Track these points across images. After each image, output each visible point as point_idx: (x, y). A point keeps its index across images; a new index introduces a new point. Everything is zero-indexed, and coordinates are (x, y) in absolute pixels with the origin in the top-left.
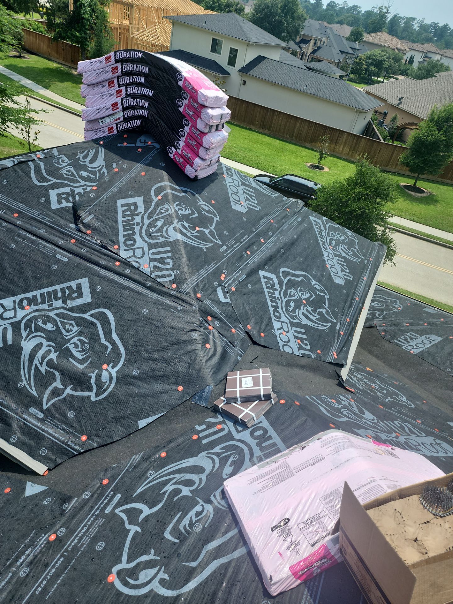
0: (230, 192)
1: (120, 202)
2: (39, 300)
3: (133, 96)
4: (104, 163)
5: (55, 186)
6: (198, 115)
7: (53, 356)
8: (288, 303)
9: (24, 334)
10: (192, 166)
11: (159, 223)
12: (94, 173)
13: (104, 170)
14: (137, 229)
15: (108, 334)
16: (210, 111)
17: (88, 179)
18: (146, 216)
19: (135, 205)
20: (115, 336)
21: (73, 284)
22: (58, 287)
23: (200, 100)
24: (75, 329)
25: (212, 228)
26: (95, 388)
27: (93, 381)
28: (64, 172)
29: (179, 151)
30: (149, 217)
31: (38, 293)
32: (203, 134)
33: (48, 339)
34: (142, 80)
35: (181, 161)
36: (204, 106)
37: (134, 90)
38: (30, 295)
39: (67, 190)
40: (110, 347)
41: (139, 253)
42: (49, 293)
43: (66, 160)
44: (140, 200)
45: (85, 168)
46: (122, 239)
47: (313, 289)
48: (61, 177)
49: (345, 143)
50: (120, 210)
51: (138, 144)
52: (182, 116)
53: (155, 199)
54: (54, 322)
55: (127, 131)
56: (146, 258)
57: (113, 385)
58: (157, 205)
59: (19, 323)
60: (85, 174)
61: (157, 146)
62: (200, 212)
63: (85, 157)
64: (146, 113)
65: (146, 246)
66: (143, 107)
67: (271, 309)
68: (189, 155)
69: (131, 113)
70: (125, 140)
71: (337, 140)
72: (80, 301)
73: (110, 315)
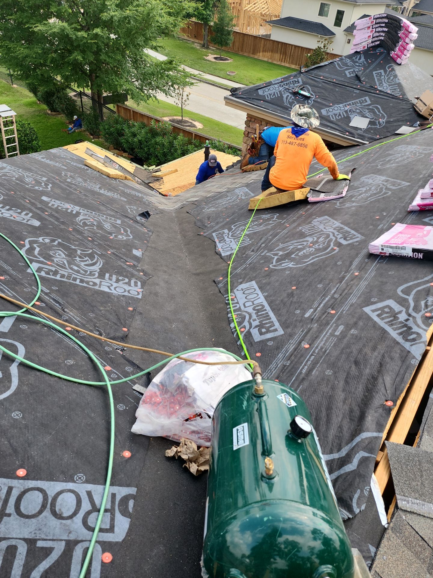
3: (379, 32)
4: (364, 60)
5: (347, 69)
6: (407, 36)
9: (350, 113)
10: (400, 58)
11: (392, 78)
12: (361, 64)
13: (365, 62)
14: (383, 80)
15: (379, 111)
16: (412, 34)
18: (386, 76)
19: (381, 73)
20: (381, 112)
21: (363, 99)
22: (358, 100)
23: (409, 30)
24: (367, 111)
25: (409, 81)
26: (378, 125)
27: (377, 123)
28: (349, 64)
29: (396, 53)
30: (387, 76)
31: (351, 102)
32: (407, 44)
35: (396, 56)
36: (410, 32)
38: (348, 103)
39: (352, 70)
40: (381, 115)
41: (385, 88)
42: (355, 102)
43: (349, 60)
44: (382, 71)
45: (357, 62)
46: (378, 84)
48: (348, 66)
51: (377, 51)
52: (400, 38)
53: (388, 70)
54: (359, 109)
55: (372, 47)
56: (388, 89)
57: (384, 124)
58: (390, 72)
59: (347, 110)
60: (357, 64)
61: (386, 51)
62: (404, 76)
63: (356, 58)
64: (383, 38)
65: (388, 85)
66: (382, 36)
68: (400, 54)
69: (376, 39)
70: (371, 51)
72: (367, 103)
73: (379, 107)
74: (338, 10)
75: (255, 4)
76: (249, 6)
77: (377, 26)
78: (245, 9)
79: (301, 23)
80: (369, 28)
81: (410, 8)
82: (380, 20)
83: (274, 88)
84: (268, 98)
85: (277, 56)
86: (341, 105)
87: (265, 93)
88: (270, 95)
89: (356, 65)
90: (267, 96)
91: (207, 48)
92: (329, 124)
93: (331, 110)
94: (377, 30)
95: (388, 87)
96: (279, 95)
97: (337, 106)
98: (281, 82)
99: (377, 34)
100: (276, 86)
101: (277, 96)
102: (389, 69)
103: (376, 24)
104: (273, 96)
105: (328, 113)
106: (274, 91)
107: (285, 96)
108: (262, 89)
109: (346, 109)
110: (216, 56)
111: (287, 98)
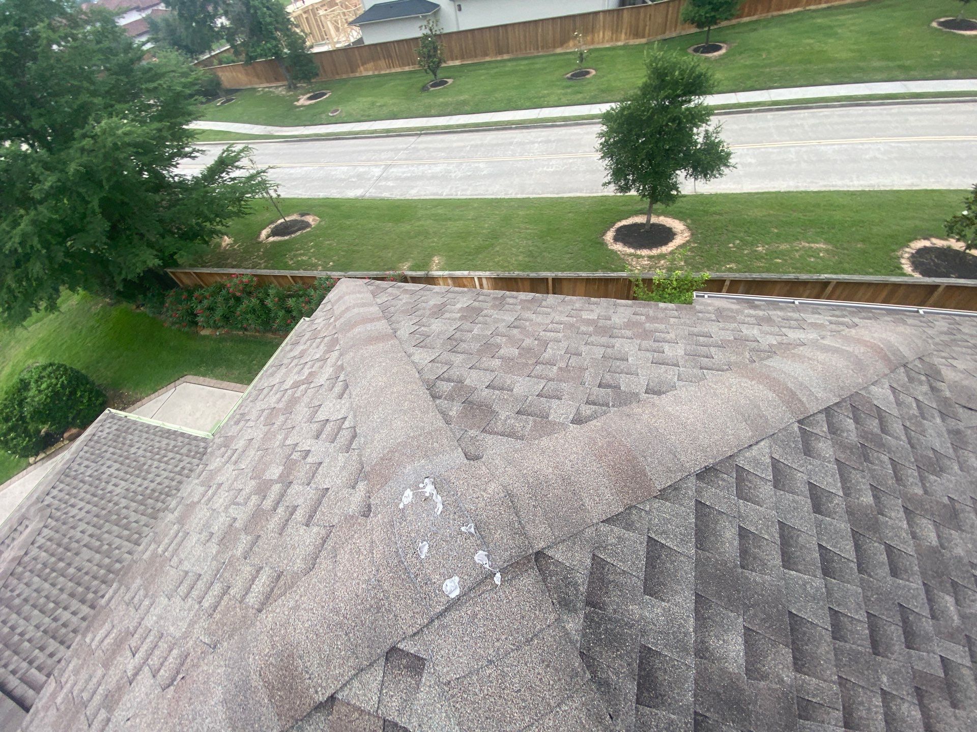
49: (604, 27)
71: (593, 28)
85: (382, 63)
91: (296, 88)
110: (308, 95)
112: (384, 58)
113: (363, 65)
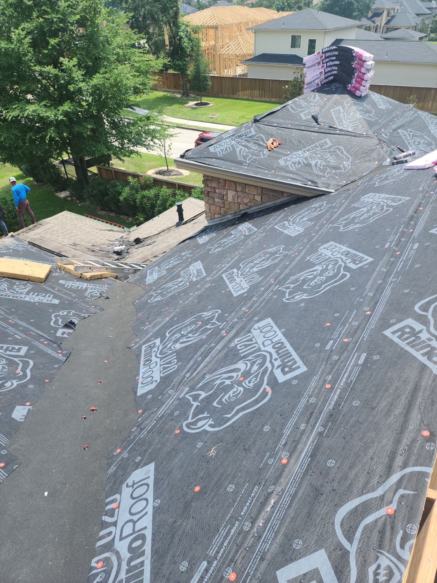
0: (376, 101)
1: (331, 111)
2: (311, 149)
3: (330, 66)
4: (319, 98)
5: (301, 112)
6: (362, 66)
7: (324, 163)
8: (414, 142)
9: (310, 160)
10: (359, 90)
12: (316, 103)
13: (320, 101)
14: (342, 118)
15: (342, 153)
16: (367, 63)
17: (315, 106)
18: (345, 113)
19: (339, 110)
20: (345, 153)
21: (323, 141)
22: (317, 144)
23: (363, 59)
24: (329, 154)
25: (373, 114)
26: (343, 169)
27: (342, 167)
28: (303, 105)
29: (353, 85)
31: (310, 147)
32: (364, 74)
33: (320, 160)
34: (334, 58)
35: (354, 89)
36: (365, 61)
37: (331, 63)
38: (307, 148)
39: (307, 111)
40: (345, 157)
41: (346, 126)
42: (314, 146)
43: (302, 101)
44: (340, 108)
45: (312, 102)
46: (337, 123)
47: (425, 139)
48: (303, 108)
50: (333, 114)
51: (332, 87)
52: (354, 69)
53: (347, 106)
54: (320, 154)
55: (326, 83)
56: (350, 126)
57: (350, 167)
59: (307, 157)
60: (312, 104)
61: (342, 86)
62: (366, 109)
63: (311, 97)
64: (336, 72)
66: (335, 70)
67: (407, 143)
68: (357, 86)
69: (329, 74)
70: (326, 87)
71: (424, 99)
72: (327, 146)
73: (341, 147)
74: (310, 40)
75: (228, 47)
76: (223, 50)
77: (327, 60)
78: (219, 53)
79: (275, 57)
80: (319, 63)
81: (383, 25)
82: (329, 54)
83: (226, 143)
84: (220, 154)
85: (256, 92)
86: (300, 152)
87: (217, 150)
88: (222, 151)
89: (311, 106)
90: (219, 152)
91: (187, 96)
92: (288, 175)
93: (289, 159)
94: (328, 64)
95: (349, 124)
96: (232, 150)
97: (296, 153)
98: (232, 136)
99: (329, 69)
100: (228, 140)
101: (229, 151)
102: (347, 104)
103: (326, 58)
104: (225, 152)
105: (286, 162)
106: (226, 146)
107: (238, 150)
108: (213, 146)
109: (306, 155)
110: (196, 102)
111: (240, 152)
112: (259, 90)
113: (242, 91)
